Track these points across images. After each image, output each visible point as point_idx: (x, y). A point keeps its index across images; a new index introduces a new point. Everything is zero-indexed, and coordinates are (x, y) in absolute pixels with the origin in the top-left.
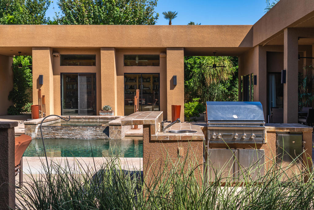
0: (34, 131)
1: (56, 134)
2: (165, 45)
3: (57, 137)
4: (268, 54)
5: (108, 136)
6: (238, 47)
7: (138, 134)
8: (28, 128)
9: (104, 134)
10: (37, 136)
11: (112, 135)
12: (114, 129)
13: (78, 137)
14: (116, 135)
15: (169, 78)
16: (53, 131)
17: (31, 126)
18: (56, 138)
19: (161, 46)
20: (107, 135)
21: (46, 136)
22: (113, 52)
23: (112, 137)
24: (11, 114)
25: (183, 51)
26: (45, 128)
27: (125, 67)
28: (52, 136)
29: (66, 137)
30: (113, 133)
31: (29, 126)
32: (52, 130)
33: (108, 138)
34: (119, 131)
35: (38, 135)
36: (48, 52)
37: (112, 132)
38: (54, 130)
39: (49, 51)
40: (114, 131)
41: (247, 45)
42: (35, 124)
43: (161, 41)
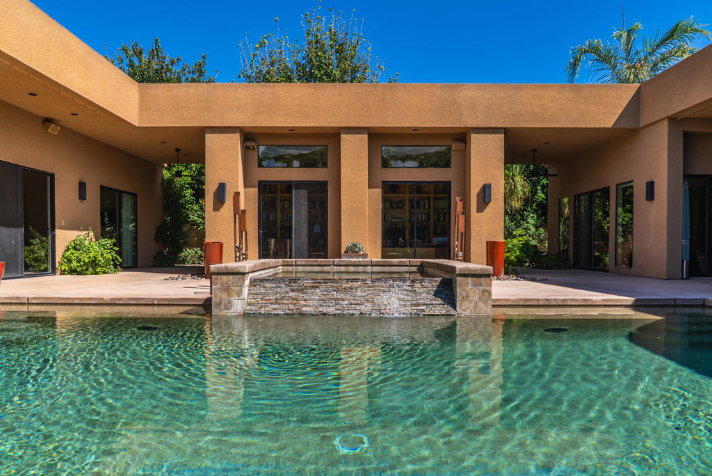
0: (239, 293)
1: (303, 302)
2: (470, 122)
3: (304, 309)
4: (687, 135)
5: (454, 307)
6: (610, 126)
7: (507, 300)
8: (222, 284)
9: (439, 301)
10: (248, 308)
11: (466, 304)
12: (470, 287)
13: (366, 308)
14: (476, 304)
15: (475, 190)
16: (293, 294)
17: (231, 277)
18: (302, 314)
19: (461, 126)
20: (448, 303)
21: (274, 306)
22: (365, 137)
23: (465, 309)
24: (160, 266)
25: (503, 135)
26: (267, 285)
27: (383, 169)
28: (291, 307)
29: (332, 310)
30: (467, 297)
31: (225, 278)
32: (287, 289)
33: (453, 312)
34: (486, 291)
35: (250, 304)
36: (236, 137)
37: (464, 294)
38: (293, 291)
39: (238, 135)
40: (471, 294)
41: (629, 124)
42: (244, 274)
43: (462, 114)
